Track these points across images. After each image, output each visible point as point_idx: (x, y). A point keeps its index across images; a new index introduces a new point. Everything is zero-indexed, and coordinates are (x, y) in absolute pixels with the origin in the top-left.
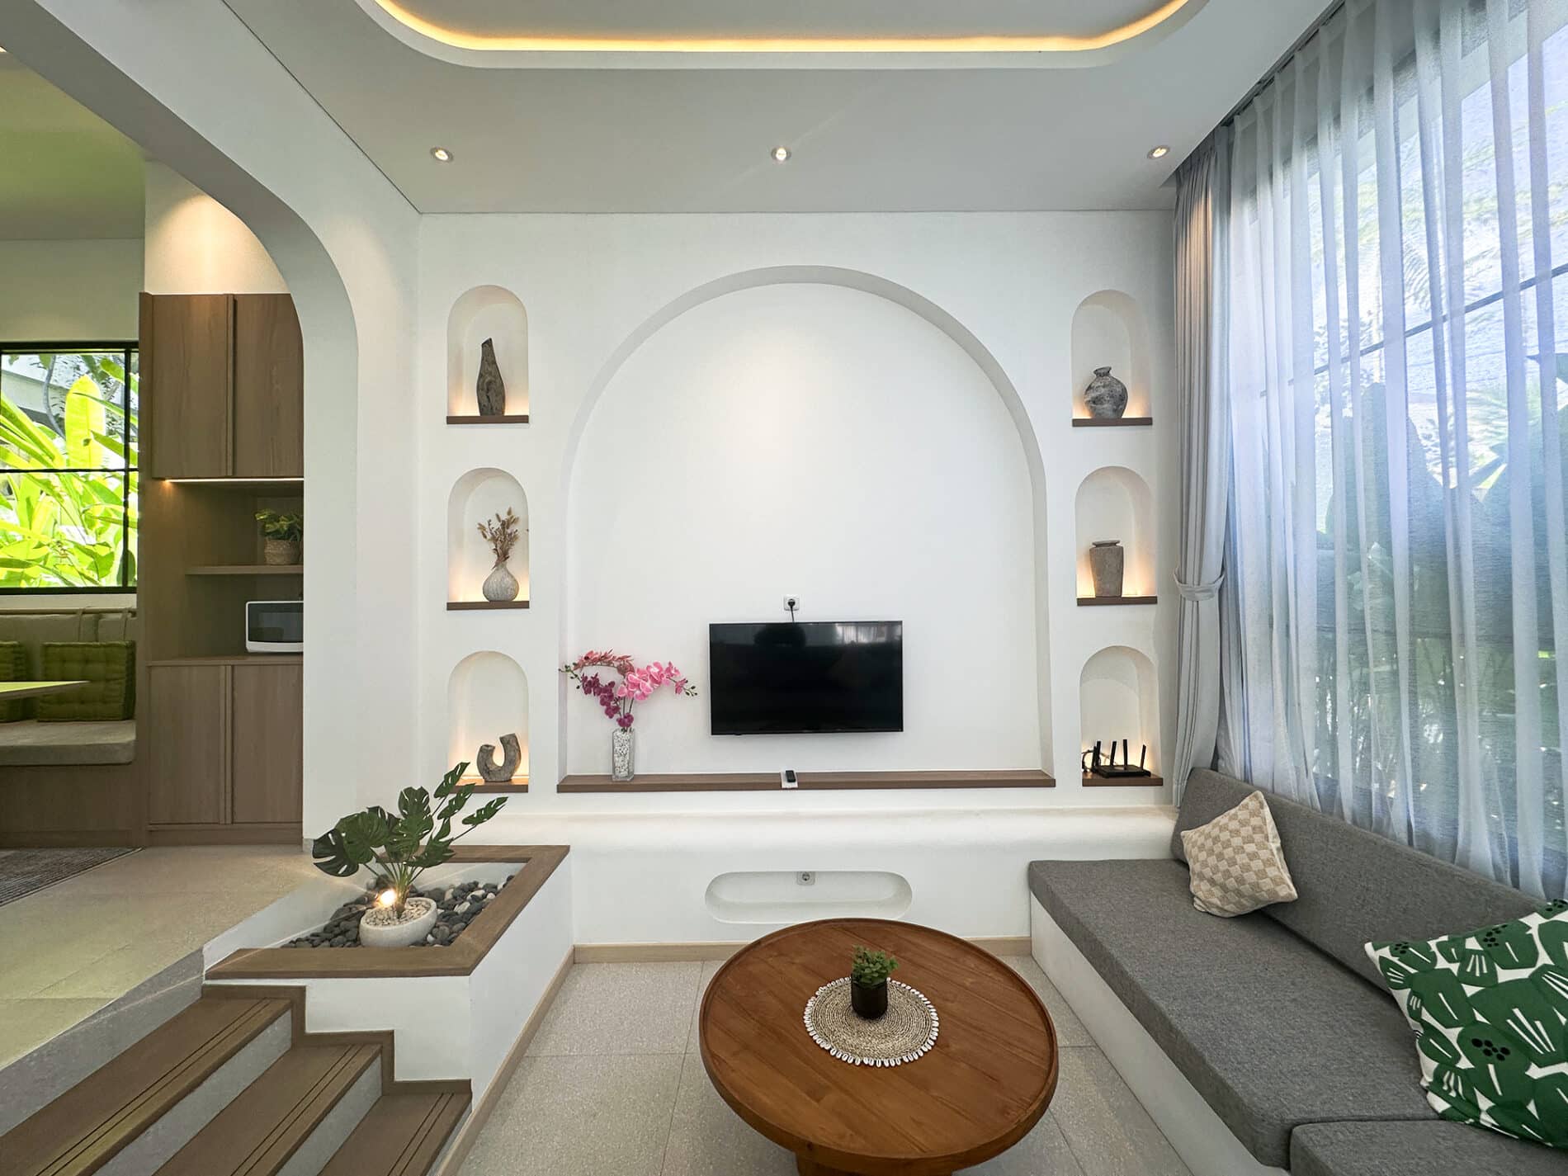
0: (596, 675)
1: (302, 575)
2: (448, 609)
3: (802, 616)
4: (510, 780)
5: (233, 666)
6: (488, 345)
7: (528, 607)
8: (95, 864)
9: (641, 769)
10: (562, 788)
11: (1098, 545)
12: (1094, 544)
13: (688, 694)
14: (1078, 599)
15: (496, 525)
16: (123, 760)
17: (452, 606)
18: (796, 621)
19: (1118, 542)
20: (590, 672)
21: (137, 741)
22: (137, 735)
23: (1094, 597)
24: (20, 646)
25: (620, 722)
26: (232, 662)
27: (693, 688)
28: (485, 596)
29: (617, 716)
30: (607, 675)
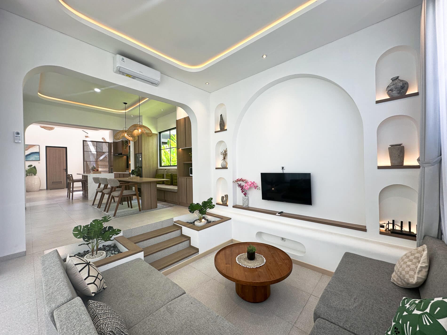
0: (241, 184)
1: (192, 163)
2: (216, 169)
3: (285, 171)
4: (227, 204)
5: (186, 178)
6: (221, 115)
7: (227, 169)
8: (173, 206)
9: (250, 206)
10: (233, 207)
11: (392, 146)
12: (390, 146)
13: (258, 189)
14: (378, 166)
15: (224, 152)
16: (176, 192)
17: (216, 168)
18: (284, 173)
19: (402, 144)
20: (240, 183)
21: (178, 189)
22: (178, 188)
23: (390, 165)
24: (171, 174)
25: (244, 194)
26: (186, 177)
27: (259, 188)
28: (221, 166)
29: (244, 193)
30: (243, 184)
